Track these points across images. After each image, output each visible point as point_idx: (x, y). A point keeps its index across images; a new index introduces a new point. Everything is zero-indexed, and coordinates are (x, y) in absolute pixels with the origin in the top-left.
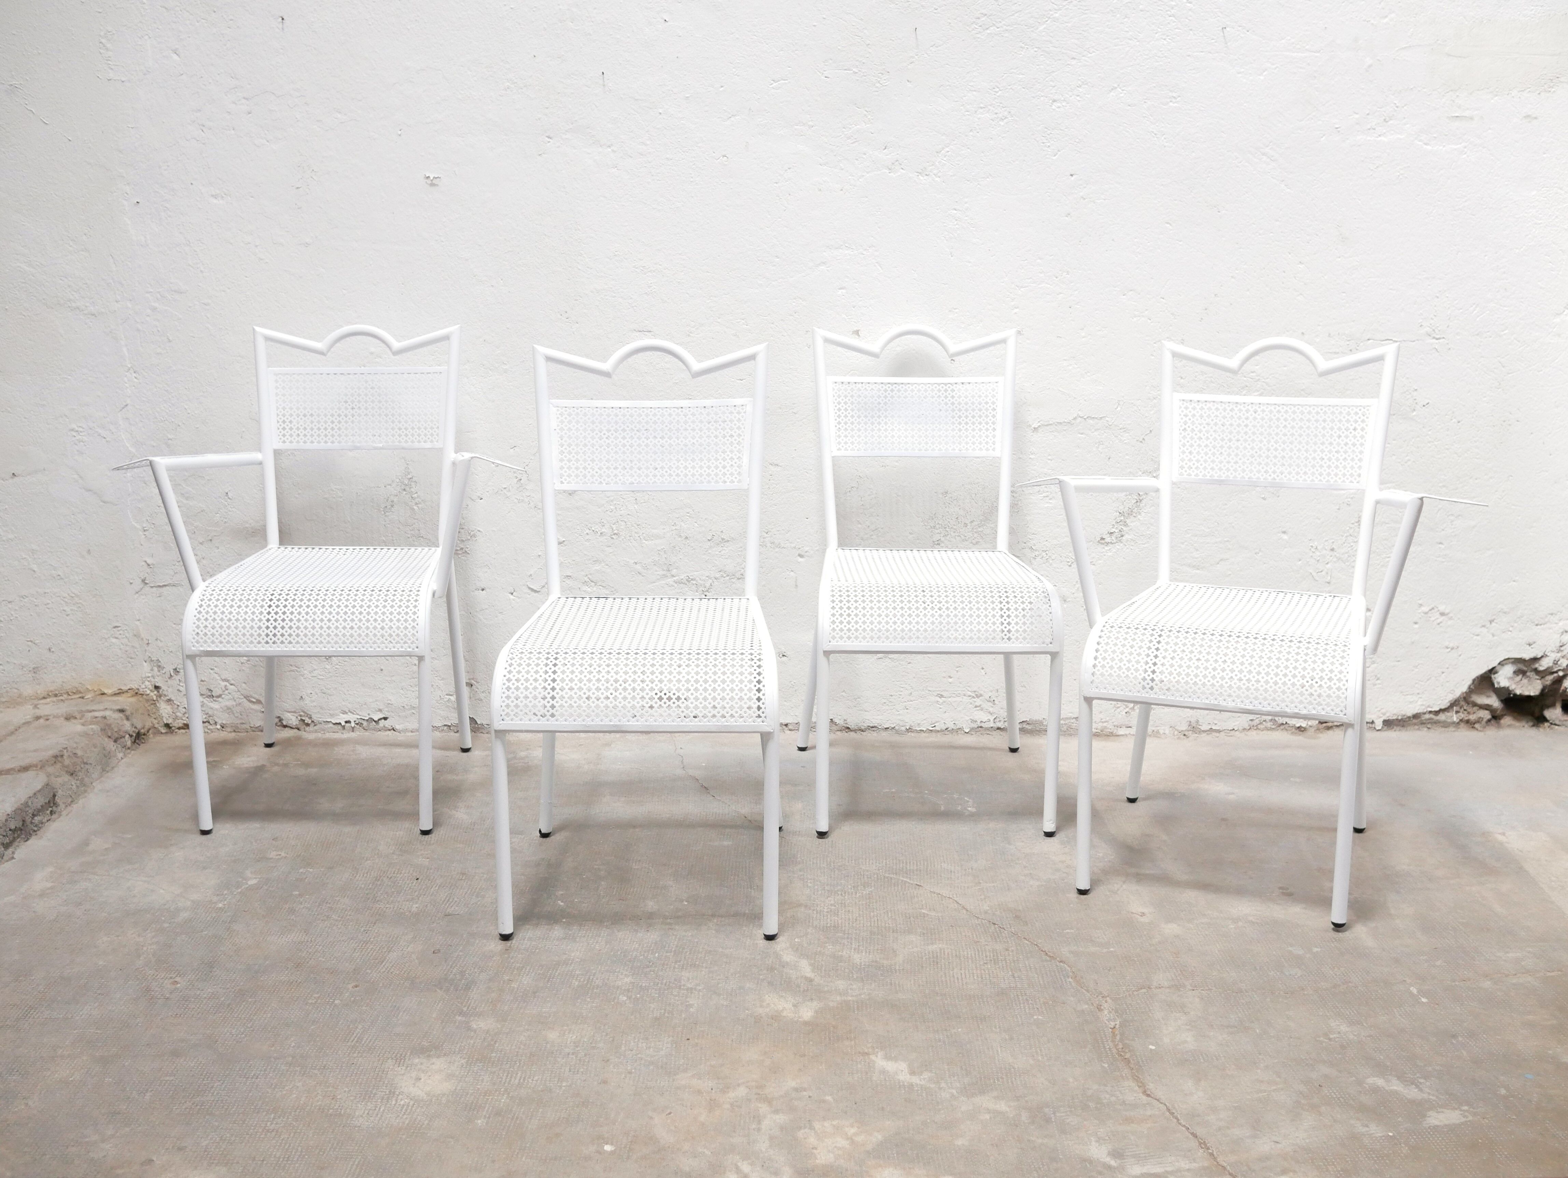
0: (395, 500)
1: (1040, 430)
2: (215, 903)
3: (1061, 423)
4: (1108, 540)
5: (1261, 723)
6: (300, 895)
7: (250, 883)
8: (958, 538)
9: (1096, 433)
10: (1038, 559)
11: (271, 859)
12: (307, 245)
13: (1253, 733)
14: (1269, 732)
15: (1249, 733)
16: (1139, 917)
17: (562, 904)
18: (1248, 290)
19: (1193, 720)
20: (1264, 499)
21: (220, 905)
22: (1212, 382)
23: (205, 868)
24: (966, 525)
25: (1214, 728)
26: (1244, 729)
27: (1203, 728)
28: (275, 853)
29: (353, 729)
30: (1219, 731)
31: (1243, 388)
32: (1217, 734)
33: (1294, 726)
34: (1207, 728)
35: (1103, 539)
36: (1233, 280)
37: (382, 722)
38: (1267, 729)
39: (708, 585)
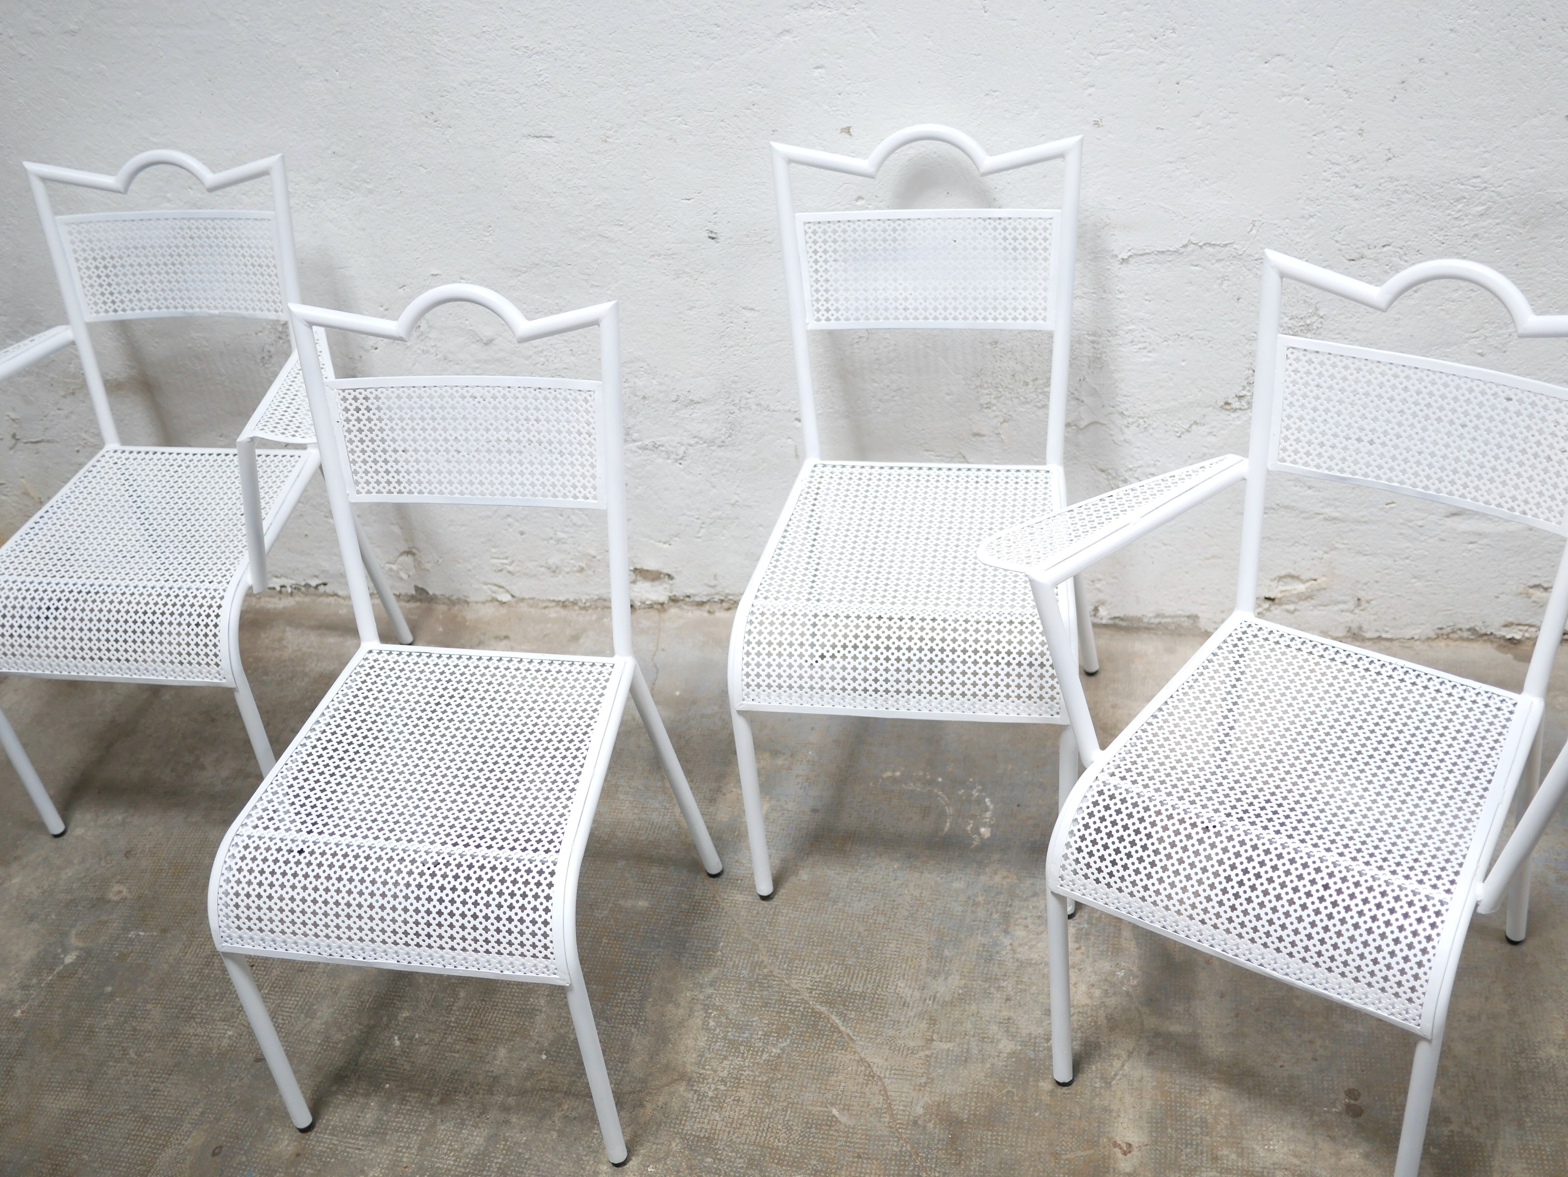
0: (272, 349)
1: (1132, 261)
2: (14, 1007)
3: (1163, 252)
4: (1236, 405)
5: (1454, 632)
6: (112, 995)
7: (69, 959)
8: (1016, 401)
9: (1218, 265)
10: (1133, 427)
11: (109, 901)
12: (73, 33)
13: (1442, 644)
14: (1465, 644)
15: (1434, 644)
16: (1120, 1155)
17: (397, 1043)
18: (1478, 51)
19: (1354, 626)
20: (1481, 355)
21: (18, 1013)
22: (1406, 192)
23: (32, 919)
24: (1027, 384)
25: (1384, 635)
26: (1429, 639)
27: (1368, 635)
28: (116, 888)
29: (291, 594)
30: (1391, 640)
31: (1457, 200)
32: (1388, 644)
33: (1503, 638)
34: (1376, 635)
35: (1227, 403)
36: (1453, 35)
37: (322, 589)
38: (1462, 639)
39: (681, 452)
